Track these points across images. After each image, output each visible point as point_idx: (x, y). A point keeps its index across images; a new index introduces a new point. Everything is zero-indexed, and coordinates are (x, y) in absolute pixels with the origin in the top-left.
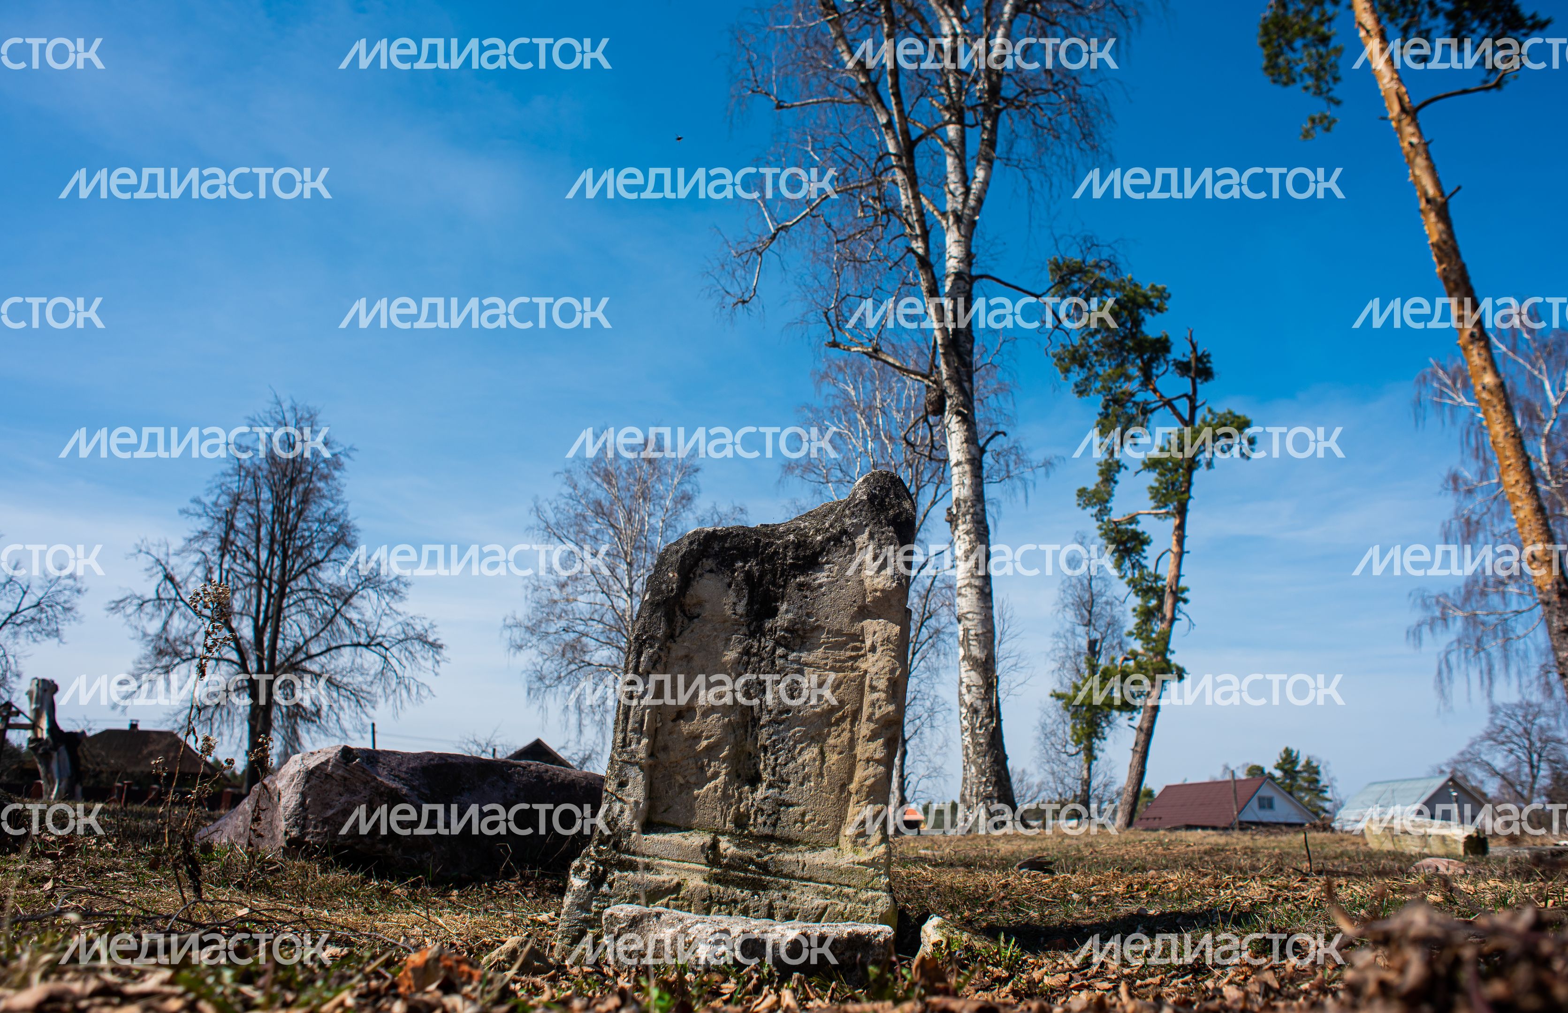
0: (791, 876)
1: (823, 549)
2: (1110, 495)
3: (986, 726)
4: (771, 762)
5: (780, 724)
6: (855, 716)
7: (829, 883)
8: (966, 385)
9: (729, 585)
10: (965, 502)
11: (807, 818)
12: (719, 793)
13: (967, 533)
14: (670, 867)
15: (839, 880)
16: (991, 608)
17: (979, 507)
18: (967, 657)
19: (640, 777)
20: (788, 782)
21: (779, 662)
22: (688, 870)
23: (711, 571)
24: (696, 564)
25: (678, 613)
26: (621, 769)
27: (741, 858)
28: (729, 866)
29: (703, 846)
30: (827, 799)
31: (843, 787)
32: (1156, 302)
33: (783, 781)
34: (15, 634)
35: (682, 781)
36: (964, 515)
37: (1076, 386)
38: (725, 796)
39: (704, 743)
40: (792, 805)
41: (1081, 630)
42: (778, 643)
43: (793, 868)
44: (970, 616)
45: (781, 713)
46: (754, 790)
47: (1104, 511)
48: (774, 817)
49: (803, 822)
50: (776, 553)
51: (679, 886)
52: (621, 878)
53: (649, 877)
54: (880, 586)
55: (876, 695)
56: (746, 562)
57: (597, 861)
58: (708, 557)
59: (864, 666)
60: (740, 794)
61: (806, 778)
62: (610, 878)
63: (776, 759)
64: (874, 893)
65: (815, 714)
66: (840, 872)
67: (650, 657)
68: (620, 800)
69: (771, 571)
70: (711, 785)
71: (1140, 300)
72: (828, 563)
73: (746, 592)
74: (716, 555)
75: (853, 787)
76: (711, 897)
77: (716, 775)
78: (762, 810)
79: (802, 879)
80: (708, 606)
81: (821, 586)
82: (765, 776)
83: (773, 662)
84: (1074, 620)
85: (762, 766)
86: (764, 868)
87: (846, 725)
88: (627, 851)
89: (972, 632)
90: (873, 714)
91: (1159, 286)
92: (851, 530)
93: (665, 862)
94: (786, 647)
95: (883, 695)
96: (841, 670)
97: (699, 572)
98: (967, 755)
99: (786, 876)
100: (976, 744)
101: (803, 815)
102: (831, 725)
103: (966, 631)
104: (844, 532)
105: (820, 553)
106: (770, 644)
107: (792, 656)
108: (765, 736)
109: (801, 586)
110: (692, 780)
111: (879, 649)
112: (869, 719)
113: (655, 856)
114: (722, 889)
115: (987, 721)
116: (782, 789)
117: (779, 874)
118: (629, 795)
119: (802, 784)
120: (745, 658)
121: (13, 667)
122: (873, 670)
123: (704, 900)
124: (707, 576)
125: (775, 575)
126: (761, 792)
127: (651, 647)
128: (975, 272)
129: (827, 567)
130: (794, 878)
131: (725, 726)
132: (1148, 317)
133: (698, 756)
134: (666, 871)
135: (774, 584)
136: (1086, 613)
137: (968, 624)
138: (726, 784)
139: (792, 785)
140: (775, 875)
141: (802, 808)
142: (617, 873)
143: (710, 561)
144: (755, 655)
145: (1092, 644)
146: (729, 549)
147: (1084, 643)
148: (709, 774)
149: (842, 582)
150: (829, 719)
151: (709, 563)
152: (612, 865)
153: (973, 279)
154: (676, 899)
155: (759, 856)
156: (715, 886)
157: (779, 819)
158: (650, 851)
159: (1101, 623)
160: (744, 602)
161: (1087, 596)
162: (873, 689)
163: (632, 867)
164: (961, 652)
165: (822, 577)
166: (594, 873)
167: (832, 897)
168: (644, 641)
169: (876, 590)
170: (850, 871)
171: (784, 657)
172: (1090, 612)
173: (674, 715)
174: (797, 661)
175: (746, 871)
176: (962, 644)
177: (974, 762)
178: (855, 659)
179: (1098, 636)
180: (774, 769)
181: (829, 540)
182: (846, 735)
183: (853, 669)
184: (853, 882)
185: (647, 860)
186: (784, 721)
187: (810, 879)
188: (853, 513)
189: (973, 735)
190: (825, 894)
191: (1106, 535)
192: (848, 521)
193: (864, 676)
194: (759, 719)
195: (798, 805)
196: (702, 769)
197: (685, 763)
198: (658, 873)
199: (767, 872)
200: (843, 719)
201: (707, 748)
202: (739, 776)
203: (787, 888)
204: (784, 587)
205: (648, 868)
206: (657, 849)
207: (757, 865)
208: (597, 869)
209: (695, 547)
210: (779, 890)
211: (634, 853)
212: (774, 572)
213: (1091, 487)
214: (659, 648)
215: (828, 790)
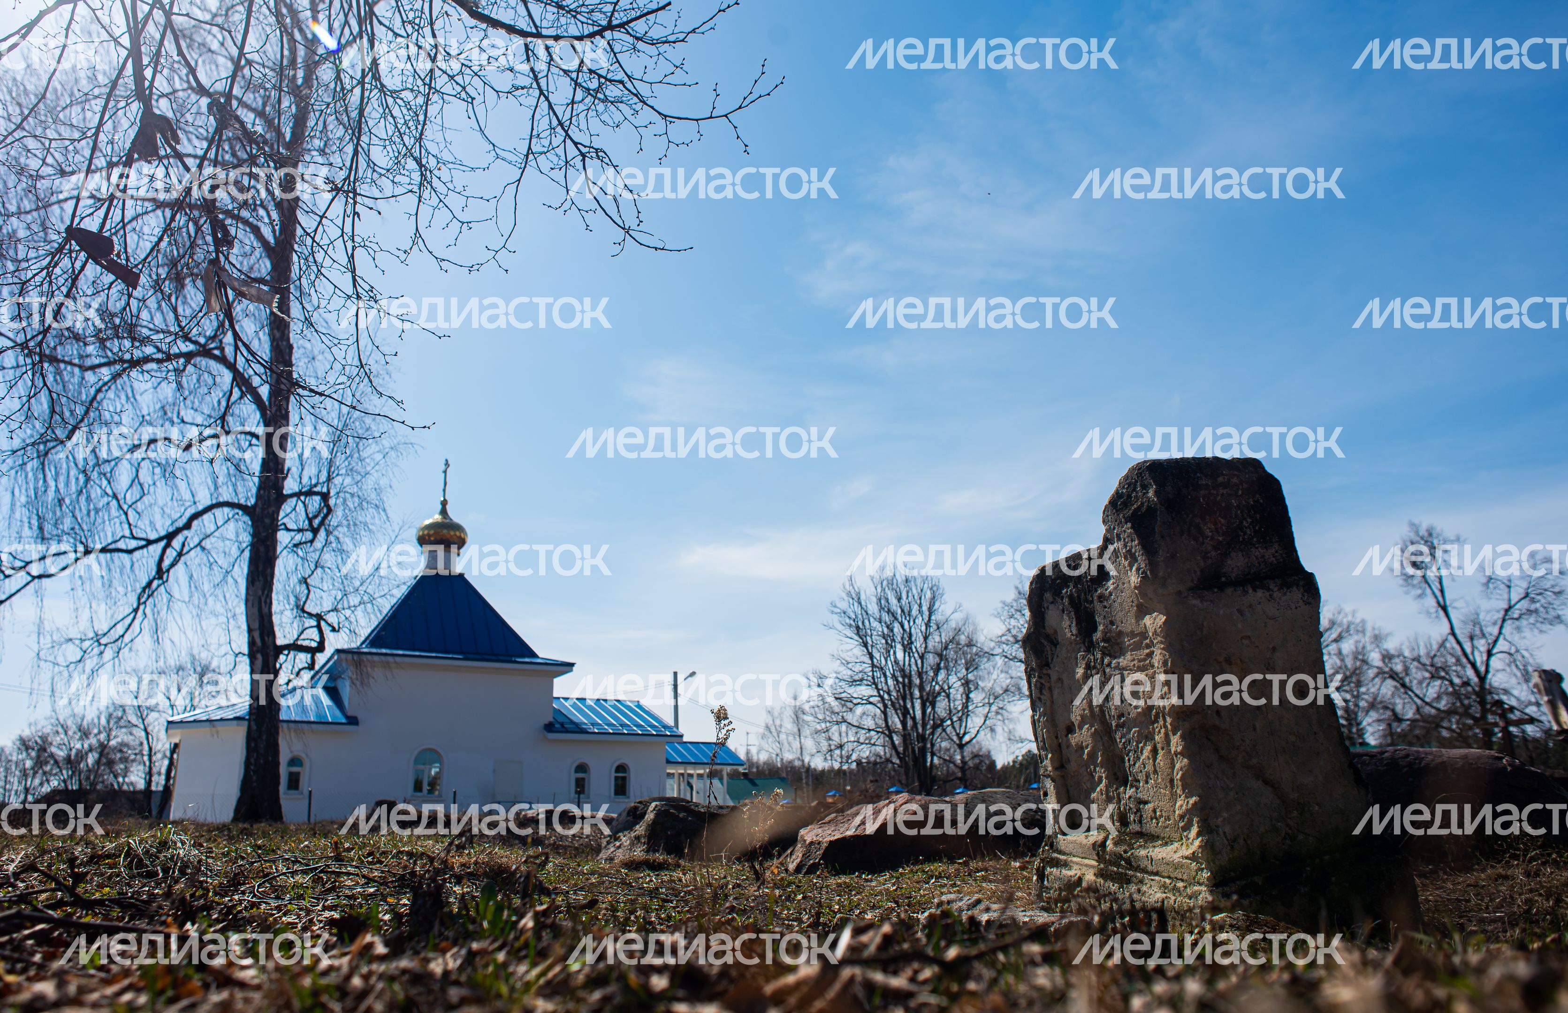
0: (1144, 871)
4: (1128, 763)
5: (1123, 727)
7: (1168, 877)
9: (1063, 611)
11: (1158, 814)
12: (1103, 795)
14: (1076, 864)
15: (1174, 874)
19: (1052, 787)
20: (1140, 782)
21: (1108, 671)
22: (1086, 866)
23: (1051, 602)
25: (1046, 643)
27: (1117, 854)
28: (1110, 862)
29: (1094, 844)
30: (1164, 795)
31: (1171, 782)
33: (1136, 781)
35: (1085, 787)
38: (1109, 798)
39: (1086, 752)
40: (1146, 803)
42: (1104, 654)
43: (1146, 863)
46: (1124, 790)
48: (1139, 815)
49: (1156, 818)
51: (1080, 879)
52: (1050, 874)
53: (1065, 872)
56: (1067, 588)
58: (1047, 591)
59: (1155, 662)
60: (1117, 794)
61: (1148, 776)
63: (1129, 761)
64: (1196, 888)
65: (1139, 713)
66: (1175, 866)
67: (1037, 685)
69: (1082, 590)
70: (1099, 789)
73: (1073, 614)
74: (1050, 588)
76: (1097, 890)
77: (1100, 780)
78: (1131, 808)
79: (1151, 873)
80: (1057, 632)
81: (1111, 594)
82: (1129, 776)
83: (1105, 672)
86: (1129, 863)
87: (1161, 721)
88: (1056, 850)
93: (1075, 859)
94: (1109, 656)
96: (1143, 669)
97: (1045, 605)
99: (1141, 871)
101: (1154, 811)
106: (1099, 656)
107: (1115, 663)
108: (1118, 740)
109: (1101, 599)
110: (1088, 783)
111: (1155, 643)
113: (1070, 854)
116: (1138, 788)
117: (1138, 869)
118: (1048, 803)
119: (1147, 782)
120: (1089, 672)
122: (1156, 665)
123: (1094, 892)
124: (1050, 607)
125: (1085, 593)
126: (1128, 791)
130: (1147, 872)
131: (1093, 735)
133: (1086, 764)
135: (1087, 601)
138: (1107, 787)
139: (1142, 784)
140: (1134, 870)
141: (1153, 805)
142: (1049, 870)
143: (1048, 594)
144: (1095, 668)
148: (1096, 779)
149: (1120, 586)
151: (1047, 599)
154: (1080, 892)
155: (1125, 852)
156: (1099, 881)
157: (1142, 816)
158: (1068, 850)
160: (1075, 623)
163: (1057, 864)
165: (1109, 586)
167: (1170, 891)
170: (1181, 866)
171: (1110, 664)
173: (1065, 730)
174: (1118, 667)
175: (1119, 866)
178: (1150, 656)
180: (1129, 770)
182: (1163, 731)
183: (1151, 666)
184: (1183, 876)
185: (1065, 858)
187: (1155, 874)
190: (1165, 887)
194: (1112, 725)
195: (1150, 802)
196: (1091, 775)
197: (1080, 771)
198: (1070, 869)
199: (1131, 867)
200: (1158, 715)
201: (1089, 756)
202: (1117, 779)
203: (1142, 882)
206: (1070, 848)
207: (1124, 859)
210: (1137, 884)
214: (1040, 677)
215: (1163, 786)
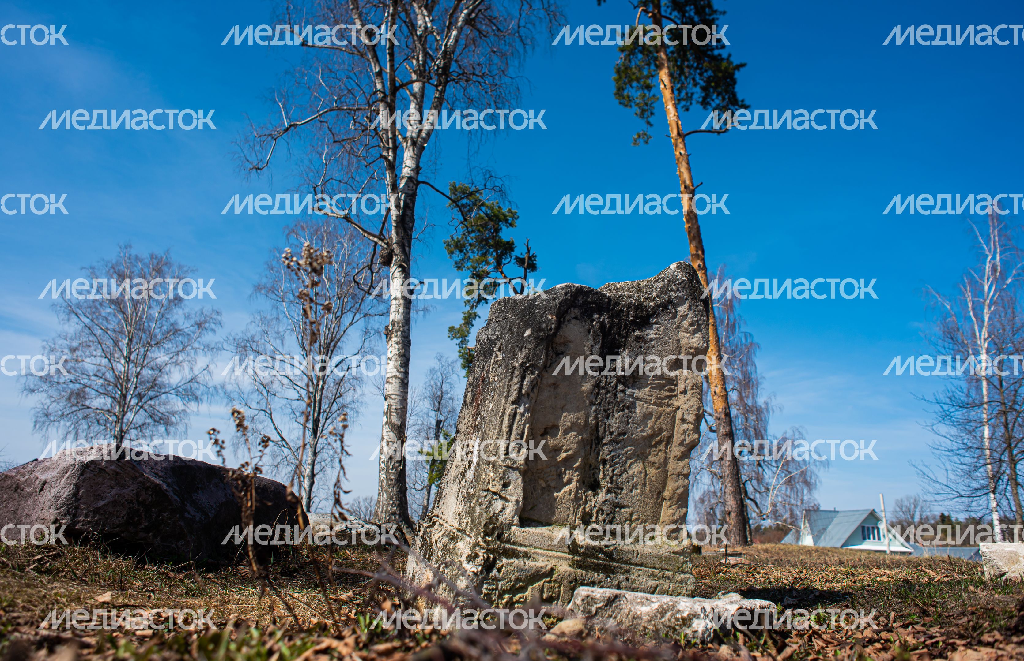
0: (628, 562)
1: (654, 313)
2: (469, 333)
3: (396, 468)
4: (610, 472)
5: (617, 443)
6: (669, 440)
7: (654, 568)
8: (407, 249)
9: (589, 331)
10: (398, 323)
11: (634, 517)
12: (572, 496)
13: (397, 343)
14: (543, 555)
15: (661, 566)
16: (407, 393)
17: (406, 328)
18: (388, 423)
19: (520, 480)
20: (622, 489)
21: (620, 395)
22: (557, 557)
23: (576, 318)
24: (566, 312)
25: (550, 349)
26: (504, 472)
27: (594, 548)
28: (584, 555)
30: (648, 503)
31: (659, 493)
32: (510, 220)
33: (618, 488)
35: (543, 485)
36: (396, 332)
37: (456, 263)
38: (577, 499)
39: (563, 455)
40: (623, 507)
41: (433, 414)
43: (630, 556)
44: (393, 396)
45: (619, 435)
46: (596, 494)
47: (464, 341)
48: (611, 516)
49: (630, 520)
50: (622, 311)
51: (552, 570)
52: (508, 564)
53: (529, 563)
54: (695, 345)
55: (685, 426)
56: (601, 315)
57: (488, 551)
58: (575, 307)
59: (676, 404)
60: (586, 496)
61: (635, 486)
62: (499, 564)
63: (613, 471)
64: (686, 576)
65: (643, 437)
66: (662, 559)
67: (532, 382)
68: (502, 498)
69: (618, 324)
70: (567, 489)
71: (502, 217)
72: (656, 323)
73: (600, 338)
74: (580, 307)
75: (666, 494)
76: (576, 579)
77: (570, 481)
78: (602, 510)
79: (636, 565)
80: (572, 346)
81: (651, 340)
82: (602, 483)
83: (616, 395)
84: (429, 406)
85: (601, 476)
86: (610, 555)
87: (662, 447)
88: (509, 542)
89: (394, 407)
90: (684, 440)
91: (513, 210)
92: (675, 301)
93: (539, 551)
94: (624, 384)
95: (691, 426)
96: (660, 405)
97: (568, 318)
98: (382, 486)
99: (626, 563)
100: (388, 479)
101: (631, 515)
102: (651, 446)
103: (390, 406)
104: (670, 302)
105: (651, 316)
106: (614, 381)
107: (629, 391)
108: (606, 452)
109: (638, 339)
110: (553, 484)
111: (690, 392)
112: (681, 444)
113: (530, 546)
114: (584, 573)
115: (397, 465)
116: (617, 494)
117: (621, 561)
118: (511, 495)
119: (631, 491)
120: (596, 390)
122: (685, 407)
123: (571, 582)
124: (574, 321)
125: (620, 328)
126: (602, 496)
127: (532, 373)
128: (420, 178)
129: (655, 326)
130: (631, 564)
131: (579, 442)
132: (504, 228)
133: (557, 465)
134: (541, 558)
135: (619, 335)
136: (437, 404)
137: (392, 402)
138: (578, 489)
139: (624, 491)
140: (618, 562)
141: (631, 509)
142: (505, 560)
143: (576, 311)
144: (603, 388)
145: (439, 423)
146: (590, 303)
147: (434, 422)
148: (565, 480)
149: (666, 339)
150: (650, 442)
151: (575, 312)
152: (499, 554)
153: (419, 183)
154: (550, 582)
156: (579, 571)
157: (614, 517)
158: (527, 542)
159: (445, 411)
160: (599, 346)
161: (439, 393)
162: (683, 421)
163: (513, 554)
164: (385, 419)
165: (652, 334)
166: (487, 560)
167: (659, 579)
168: (527, 368)
169: (691, 348)
170: (668, 559)
171: (623, 391)
172: (439, 403)
173: (543, 431)
174: (632, 396)
175: (598, 558)
176: (386, 414)
177: (386, 491)
178: (669, 397)
179: (442, 418)
180: (611, 478)
181: (659, 306)
182: (662, 455)
183: (668, 405)
184: (670, 567)
185: (526, 549)
186: (621, 441)
187: (641, 565)
188: (678, 289)
189: (387, 473)
190: (653, 576)
191: (462, 356)
192: (673, 294)
193: (675, 411)
194: (603, 438)
195: (628, 507)
196: (560, 475)
197: (549, 470)
198: (535, 560)
199: (613, 560)
200: (660, 442)
201: (566, 459)
202: (584, 483)
203: (628, 571)
204: (626, 338)
205: (527, 555)
206: (531, 540)
207: (605, 553)
208: (488, 557)
209: (568, 297)
210: (623, 574)
211: (514, 543)
212: (619, 325)
213: (457, 326)
214: (538, 375)
215: (649, 496)
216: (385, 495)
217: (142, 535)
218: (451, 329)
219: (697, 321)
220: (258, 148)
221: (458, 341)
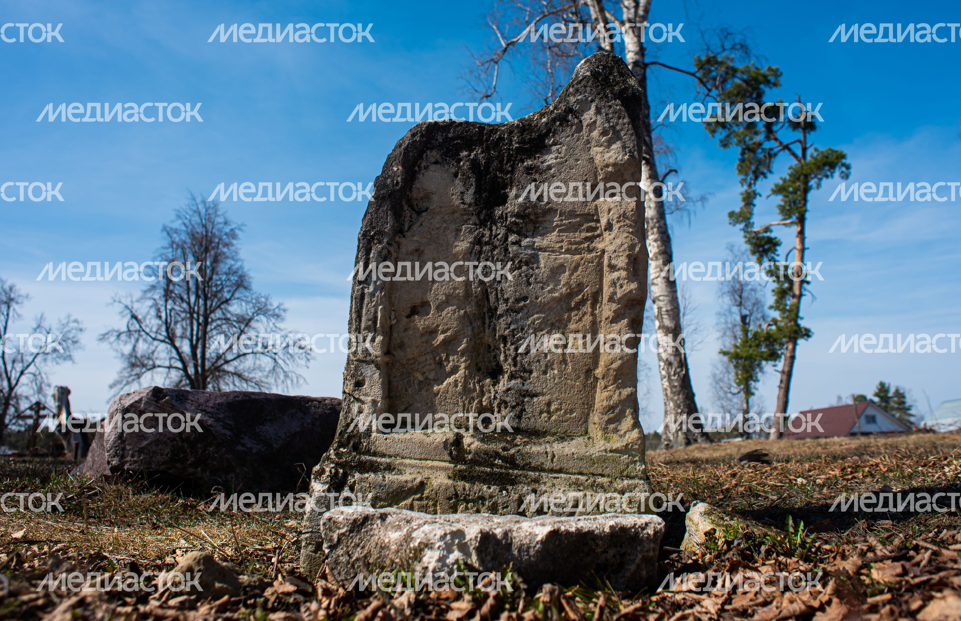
0: (540, 469)
1: (549, 131)
2: (751, 214)
3: (678, 373)
4: (512, 352)
5: (518, 312)
6: (596, 297)
7: (581, 474)
8: (647, 139)
9: (456, 175)
10: (652, 219)
11: (553, 408)
12: (459, 388)
13: (655, 241)
14: (412, 466)
15: (592, 470)
16: (676, 292)
17: (662, 223)
18: (662, 327)
19: (377, 376)
20: (531, 372)
21: (512, 249)
22: (432, 468)
23: (436, 163)
24: (420, 157)
25: (406, 207)
26: (356, 369)
27: (486, 453)
28: (474, 462)
29: (446, 443)
30: (573, 387)
31: (589, 372)
32: (772, 79)
33: (525, 371)
34: (45, 360)
35: (421, 378)
36: (652, 228)
37: (721, 141)
38: (466, 390)
39: (441, 337)
40: (536, 395)
41: (735, 309)
42: (510, 230)
43: (542, 460)
44: (661, 298)
45: (518, 301)
46: (495, 383)
47: (748, 225)
48: (518, 408)
49: (548, 412)
50: (501, 139)
51: (422, 485)
52: (361, 480)
53: (390, 477)
54: (611, 161)
55: (616, 275)
56: (471, 151)
57: (337, 464)
58: (432, 149)
59: (600, 246)
60: (482, 387)
61: (549, 366)
62: (351, 480)
63: (517, 349)
64: (630, 482)
65: (554, 299)
66: (592, 461)
67: (380, 253)
68: (358, 400)
69: (497, 157)
70: (451, 380)
71: (761, 78)
72: (555, 144)
73: (473, 180)
74: (440, 146)
75: (599, 371)
76: (456, 495)
77: (455, 370)
78: (506, 403)
79: (552, 471)
80: (435, 198)
81: (549, 167)
82: (506, 367)
83: (506, 250)
84: (730, 303)
85: (502, 358)
86: (511, 462)
87: (587, 308)
88: (368, 452)
89: (664, 309)
90: (615, 293)
91: (774, 67)
92: (576, 107)
93: (407, 461)
94: (518, 233)
95: (623, 274)
96: (577, 252)
97: (424, 164)
98: (666, 395)
99: (534, 469)
100: (672, 387)
101: (549, 404)
102: (571, 310)
103: (660, 308)
104: (569, 110)
105: (546, 135)
106: (502, 232)
107: (525, 242)
108: (503, 326)
109: (529, 170)
110: (431, 376)
111: (616, 227)
112: (611, 299)
113: (396, 455)
114: (467, 485)
115: (678, 370)
116: (524, 379)
117: (527, 467)
118: (366, 395)
119: (545, 373)
120: (477, 247)
121: (46, 381)
122: (611, 248)
123: (450, 499)
124: (432, 167)
125: (501, 162)
126: (503, 384)
127: (380, 242)
128: (647, 60)
129: (554, 148)
130: (543, 470)
131: (461, 319)
133: (435, 351)
134: (408, 471)
135: (501, 171)
136: (738, 298)
137: (661, 304)
138: (466, 378)
139: (535, 374)
140: (523, 468)
141: (547, 397)
142: (357, 475)
143: (434, 153)
144: (487, 243)
145: (744, 318)
146: (453, 139)
147: (738, 318)
148: (448, 369)
149: (571, 161)
150: (569, 303)
151: (433, 155)
152: (352, 468)
153: (646, 65)
154: (420, 499)
155: (504, 449)
156: (461, 484)
157: (523, 410)
158: (391, 451)
159: (749, 304)
160: (472, 190)
161: (738, 286)
162: (613, 268)
163: (374, 468)
164: (657, 323)
165: (550, 159)
166: (334, 476)
167: (586, 488)
168: (372, 237)
169: (607, 166)
170: (602, 460)
171: (517, 243)
172: (740, 297)
173: (408, 311)
174: (531, 246)
175: (492, 465)
176: (657, 317)
177: (672, 399)
178: (591, 239)
179: (747, 312)
180: (514, 359)
181: (554, 120)
182: (588, 319)
183: (590, 251)
184: (607, 471)
185: (388, 460)
186: (522, 309)
187: (560, 471)
188: (577, 90)
189: (670, 380)
190: (577, 486)
191: (749, 242)
192: (572, 99)
193: (602, 256)
194: (496, 309)
195: (543, 394)
196: (440, 364)
197: (423, 359)
198: (400, 472)
199: (515, 466)
200: (583, 302)
201: (445, 342)
202: (479, 370)
203: (537, 481)
204: (512, 172)
205: (389, 468)
206: (398, 448)
207: (503, 458)
208: (337, 472)
209: (417, 138)
210: (529, 484)
211: (375, 454)
212: (500, 158)
213: (737, 210)
214: (388, 243)
215: (573, 376)
216: (672, 404)
217: (191, 470)
218: (731, 214)
219: (613, 127)
220: (483, 76)
221: (742, 226)
